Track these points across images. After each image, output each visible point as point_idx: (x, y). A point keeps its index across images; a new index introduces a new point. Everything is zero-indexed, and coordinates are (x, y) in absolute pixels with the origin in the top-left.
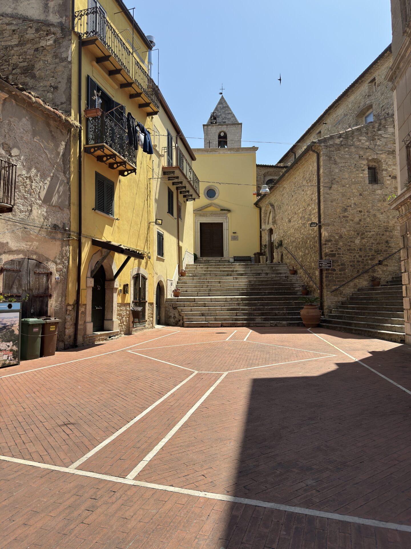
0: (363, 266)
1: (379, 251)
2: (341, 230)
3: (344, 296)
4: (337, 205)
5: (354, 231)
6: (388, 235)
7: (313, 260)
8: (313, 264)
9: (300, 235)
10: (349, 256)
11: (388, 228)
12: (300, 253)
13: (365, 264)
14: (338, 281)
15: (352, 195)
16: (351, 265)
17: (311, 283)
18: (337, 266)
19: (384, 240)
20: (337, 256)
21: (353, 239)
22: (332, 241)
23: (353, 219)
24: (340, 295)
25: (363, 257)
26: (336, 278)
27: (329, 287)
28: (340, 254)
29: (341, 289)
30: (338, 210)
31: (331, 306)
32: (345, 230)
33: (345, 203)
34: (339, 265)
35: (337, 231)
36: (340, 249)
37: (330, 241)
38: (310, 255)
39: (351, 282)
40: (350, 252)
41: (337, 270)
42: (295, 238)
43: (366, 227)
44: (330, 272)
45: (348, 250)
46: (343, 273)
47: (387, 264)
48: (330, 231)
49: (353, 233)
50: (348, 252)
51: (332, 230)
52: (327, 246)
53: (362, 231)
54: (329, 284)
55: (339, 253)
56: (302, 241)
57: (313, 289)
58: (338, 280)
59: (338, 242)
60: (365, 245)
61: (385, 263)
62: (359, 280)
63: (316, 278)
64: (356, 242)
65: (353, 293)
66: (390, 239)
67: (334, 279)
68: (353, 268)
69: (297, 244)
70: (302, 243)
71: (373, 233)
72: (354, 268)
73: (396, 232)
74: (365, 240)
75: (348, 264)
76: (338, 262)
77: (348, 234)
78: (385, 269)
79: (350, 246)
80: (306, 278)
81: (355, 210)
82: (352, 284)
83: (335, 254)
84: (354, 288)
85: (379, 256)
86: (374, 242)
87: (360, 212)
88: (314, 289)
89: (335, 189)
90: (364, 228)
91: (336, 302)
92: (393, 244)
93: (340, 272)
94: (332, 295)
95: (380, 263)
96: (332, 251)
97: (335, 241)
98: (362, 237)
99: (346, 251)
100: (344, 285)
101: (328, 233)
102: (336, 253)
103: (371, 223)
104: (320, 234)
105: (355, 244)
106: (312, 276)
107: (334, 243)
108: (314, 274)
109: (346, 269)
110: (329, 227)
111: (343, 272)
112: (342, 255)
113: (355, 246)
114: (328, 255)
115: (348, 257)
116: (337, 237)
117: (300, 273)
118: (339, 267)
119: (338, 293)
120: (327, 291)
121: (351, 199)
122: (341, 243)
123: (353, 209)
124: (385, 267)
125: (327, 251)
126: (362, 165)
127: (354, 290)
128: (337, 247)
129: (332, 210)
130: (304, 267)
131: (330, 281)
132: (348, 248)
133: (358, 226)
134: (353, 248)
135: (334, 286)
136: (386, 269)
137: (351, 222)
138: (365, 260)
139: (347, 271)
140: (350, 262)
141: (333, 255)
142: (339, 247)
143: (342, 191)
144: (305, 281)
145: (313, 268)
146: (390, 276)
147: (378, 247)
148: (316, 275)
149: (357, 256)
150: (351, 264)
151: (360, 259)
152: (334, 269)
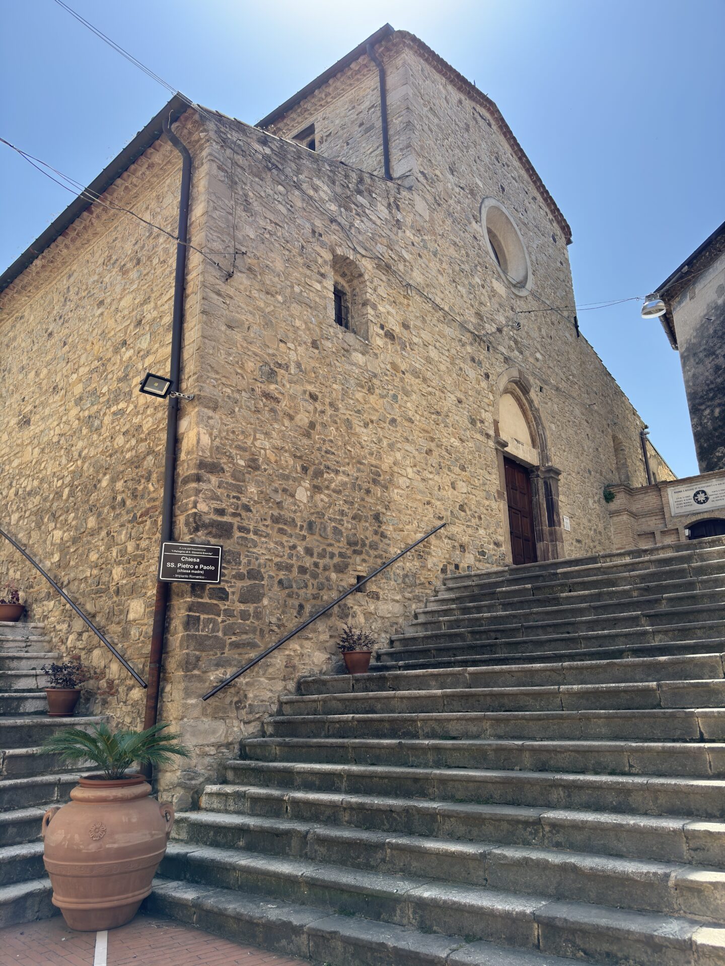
0: (315, 592)
1: (356, 544)
2: (255, 439)
3: (251, 717)
4: (245, 345)
5: (295, 456)
6: (379, 495)
7: (123, 552)
8: (117, 572)
9: (64, 461)
10: (276, 543)
11: (380, 476)
12: (58, 534)
13: (322, 584)
14: (235, 645)
15: (291, 335)
16: (280, 582)
17: (97, 658)
18: (234, 577)
19: (371, 509)
20: (237, 534)
21: (291, 482)
22: (223, 470)
23: (291, 412)
24: (238, 708)
25: (315, 555)
26: (230, 630)
27: (196, 672)
28: (248, 531)
29: (242, 680)
30: (250, 365)
31: (200, 769)
32: (267, 443)
33: (271, 351)
34: (239, 577)
35: (241, 437)
36: (247, 509)
37: (215, 468)
38: (108, 534)
39: (276, 651)
40: (281, 531)
41: (233, 593)
42: (42, 481)
43: (326, 452)
44: (206, 600)
45: (276, 520)
46: (251, 610)
47: (378, 590)
48: (220, 432)
49: (291, 462)
50: (272, 528)
51: (227, 431)
52: (203, 486)
53: (317, 462)
54: (198, 659)
55: (245, 523)
56: (71, 485)
57: (103, 683)
58: (234, 638)
59: (244, 481)
60: (324, 515)
61: (372, 587)
62: (302, 647)
63: (125, 634)
64: (297, 497)
65: (284, 698)
66: (384, 510)
67: (220, 634)
68: (287, 591)
69: (45, 500)
70: (72, 494)
71: (346, 479)
72: (290, 596)
73: (396, 491)
74: (322, 496)
75: (271, 573)
76: (240, 563)
77: (276, 462)
78: (372, 608)
79: (279, 504)
80: (72, 637)
81: (299, 388)
82: (278, 660)
83: (231, 525)
84: (284, 679)
85: (358, 559)
86: (345, 508)
87: (314, 397)
88: (111, 683)
89: (242, 287)
90: (322, 456)
91: (218, 746)
92: (391, 528)
93: (243, 607)
94: (204, 713)
95: (360, 585)
96: (221, 512)
97: (233, 476)
98: (315, 482)
99: (268, 522)
100: (253, 663)
101: (211, 435)
102: (235, 521)
103: (340, 443)
104: (175, 441)
105: (295, 504)
106: (103, 623)
107: (230, 481)
108: (117, 613)
109: (264, 595)
110: (217, 416)
111: (251, 608)
112: (255, 537)
113: (295, 512)
114: (205, 526)
115: (272, 545)
116: (242, 463)
117: (46, 617)
118: (239, 584)
119: (228, 700)
120: (188, 693)
121: (290, 345)
122: (252, 489)
123: (295, 379)
124: (371, 600)
125: (202, 507)
126: (320, 261)
127: (285, 688)
128: (238, 498)
129: (230, 354)
130: (69, 590)
131: (201, 644)
132: (276, 513)
133: (305, 441)
134: (287, 515)
135: (218, 665)
136: (375, 609)
137: (287, 422)
138: (321, 566)
139: (265, 602)
140: (279, 566)
141: (225, 530)
142: (244, 500)
143: (262, 305)
144: (63, 648)
145: (113, 589)
146: (383, 635)
147: (356, 528)
148: (131, 616)
149: (299, 548)
150: (282, 575)
151: (308, 562)
152: (223, 590)
